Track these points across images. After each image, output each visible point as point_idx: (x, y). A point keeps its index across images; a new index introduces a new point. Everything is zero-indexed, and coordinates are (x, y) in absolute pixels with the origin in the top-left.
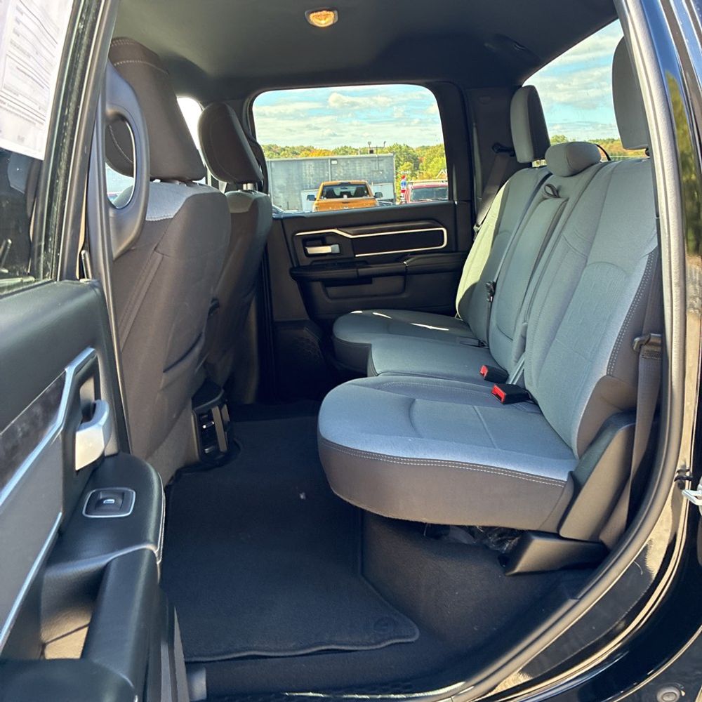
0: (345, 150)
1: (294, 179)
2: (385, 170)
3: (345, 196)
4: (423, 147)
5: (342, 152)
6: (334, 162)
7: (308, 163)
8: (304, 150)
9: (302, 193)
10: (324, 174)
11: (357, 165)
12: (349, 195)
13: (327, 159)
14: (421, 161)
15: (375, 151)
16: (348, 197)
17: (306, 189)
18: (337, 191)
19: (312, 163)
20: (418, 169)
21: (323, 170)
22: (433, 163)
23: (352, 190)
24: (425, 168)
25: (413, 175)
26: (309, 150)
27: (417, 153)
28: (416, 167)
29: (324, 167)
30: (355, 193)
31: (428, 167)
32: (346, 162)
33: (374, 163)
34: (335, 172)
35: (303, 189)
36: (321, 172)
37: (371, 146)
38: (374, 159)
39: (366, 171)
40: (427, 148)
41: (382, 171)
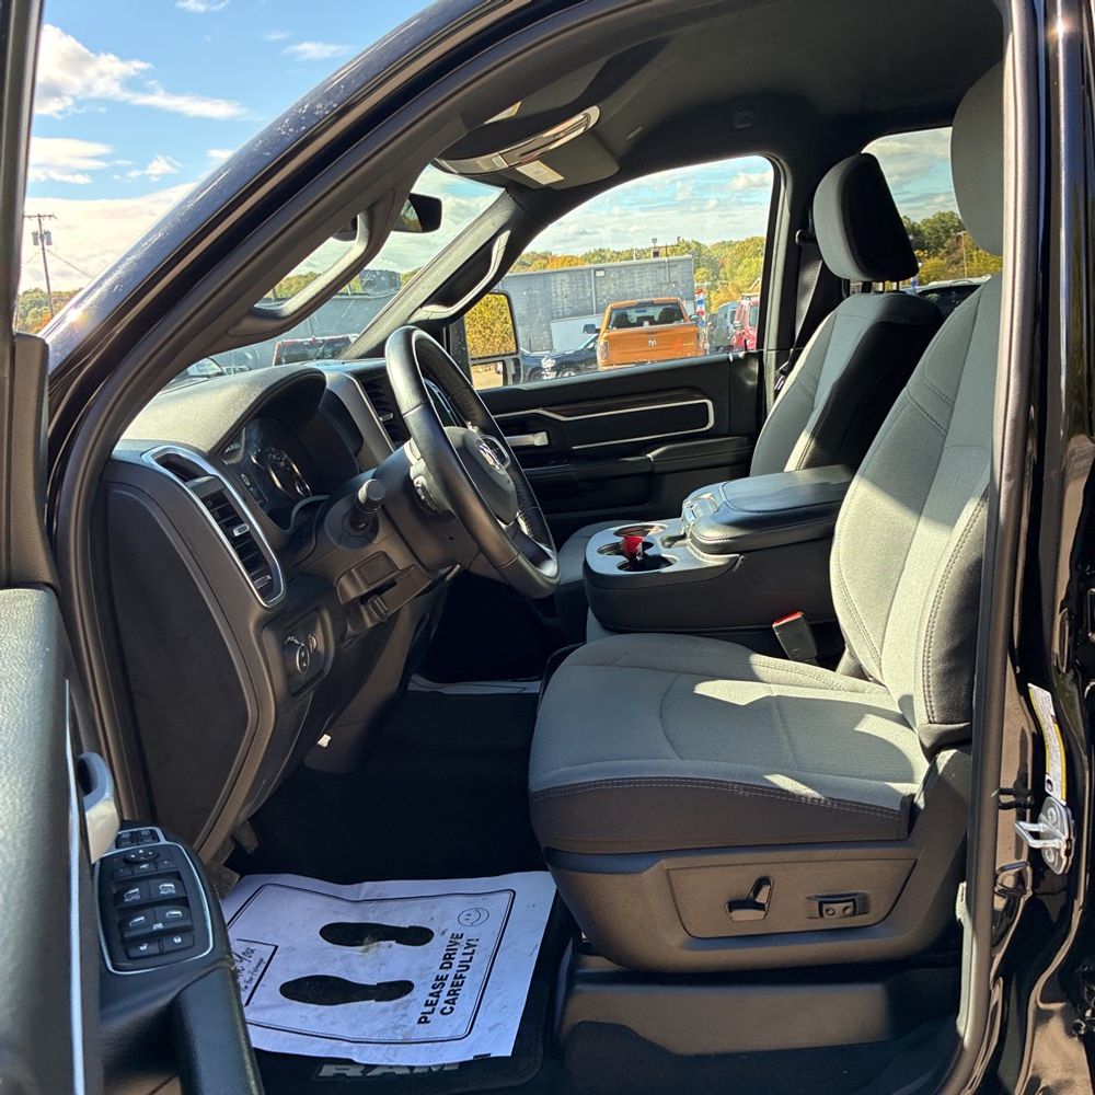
0: (600, 255)
1: (539, 304)
2: (680, 282)
3: (646, 323)
4: (724, 242)
5: (596, 259)
6: (600, 274)
7: (559, 277)
8: (536, 260)
9: (552, 325)
10: (585, 294)
11: (636, 275)
12: (652, 321)
13: (590, 269)
14: (723, 266)
15: (663, 252)
16: (651, 324)
17: (558, 318)
18: (633, 316)
19: (565, 277)
20: (718, 278)
21: (583, 287)
22: (741, 267)
23: (656, 313)
24: (728, 275)
25: (712, 288)
26: (545, 258)
27: (715, 254)
28: (716, 273)
29: (584, 282)
30: (660, 317)
31: (733, 274)
32: (618, 272)
33: (662, 271)
34: (602, 289)
35: (553, 318)
36: (580, 289)
37: (657, 245)
38: (662, 265)
39: (650, 284)
40: (731, 244)
41: (676, 283)
